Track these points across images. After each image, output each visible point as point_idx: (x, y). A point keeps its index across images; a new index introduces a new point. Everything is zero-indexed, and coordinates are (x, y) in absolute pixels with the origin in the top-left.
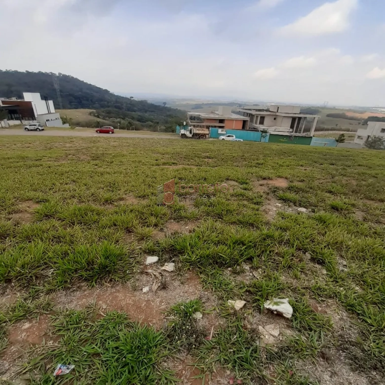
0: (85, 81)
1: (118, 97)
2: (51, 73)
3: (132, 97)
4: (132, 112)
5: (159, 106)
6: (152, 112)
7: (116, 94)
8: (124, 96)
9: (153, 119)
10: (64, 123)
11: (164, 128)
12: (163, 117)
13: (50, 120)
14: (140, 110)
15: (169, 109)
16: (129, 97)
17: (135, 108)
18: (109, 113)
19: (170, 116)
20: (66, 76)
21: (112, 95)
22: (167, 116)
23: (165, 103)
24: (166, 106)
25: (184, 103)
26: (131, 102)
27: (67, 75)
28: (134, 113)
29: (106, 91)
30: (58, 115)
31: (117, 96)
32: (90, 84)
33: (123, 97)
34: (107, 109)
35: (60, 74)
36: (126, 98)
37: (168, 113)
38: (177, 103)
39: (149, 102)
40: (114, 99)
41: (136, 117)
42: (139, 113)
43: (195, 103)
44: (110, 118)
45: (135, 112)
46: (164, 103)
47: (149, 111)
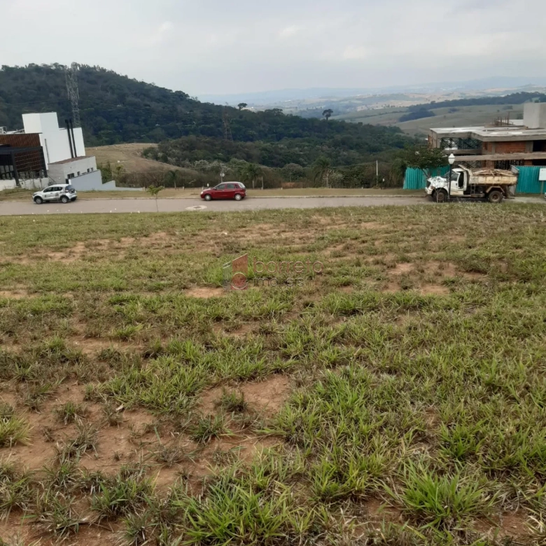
0: (130, 77)
1: (208, 107)
2: (56, 64)
3: (244, 105)
4: (246, 141)
5: (313, 120)
6: (295, 136)
7: (203, 101)
8: (224, 105)
9: (299, 156)
10: (105, 180)
11: (340, 175)
12: (325, 148)
13: (76, 175)
14: (263, 135)
15: (340, 127)
16: (234, 103)
17: (253, 132)
18: (191, 147)
19: (344, 144)
20: (89, 68)
21: (195, 104)
22: (336, 144)
23: (328, 112)
24: (330, 118)
25: (379, 106)
26: (241, 117)
27: (92, 66)
28: (249, 143)
29: (181, 96)
30: (92, 163)
31: (206, 105)
32: (143, 83)
33: (220, 107)
34: (184, 138)
35: (75, 65)
36: (229, 109)
37: (338, 137)
38: (359, 109)
39: (286, 112)
40: (198, 113)
41: (256, 152)
42: (262, 144)
43: (408, 104)
44: (192, 160)
45: (252, 140)
46: (325, 111)
47: (289, 136)
